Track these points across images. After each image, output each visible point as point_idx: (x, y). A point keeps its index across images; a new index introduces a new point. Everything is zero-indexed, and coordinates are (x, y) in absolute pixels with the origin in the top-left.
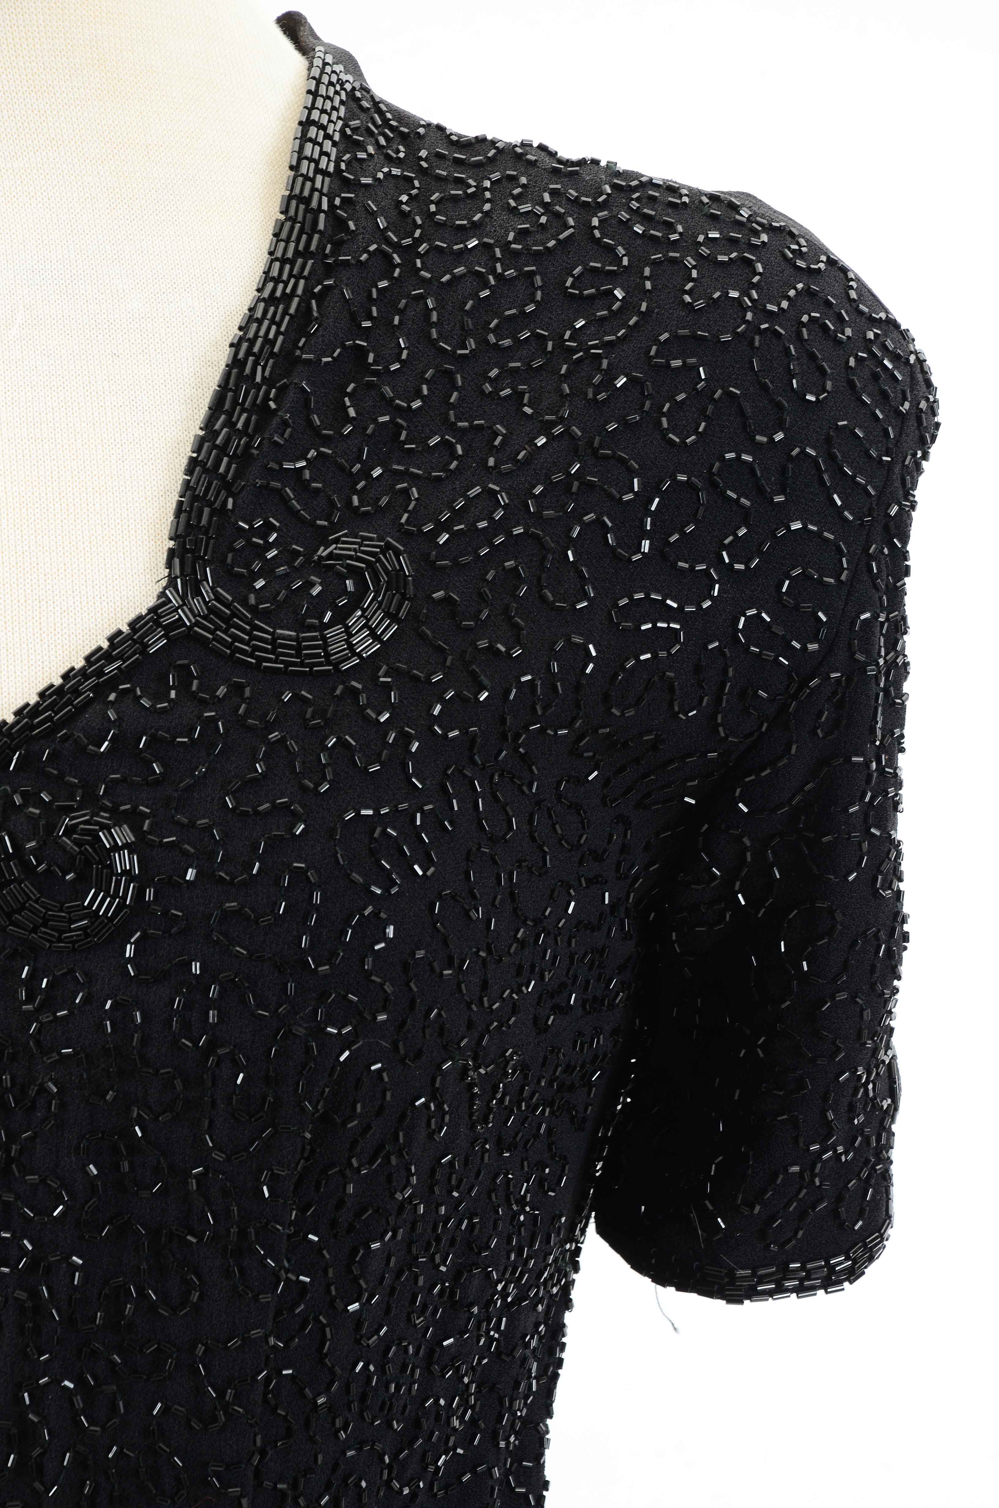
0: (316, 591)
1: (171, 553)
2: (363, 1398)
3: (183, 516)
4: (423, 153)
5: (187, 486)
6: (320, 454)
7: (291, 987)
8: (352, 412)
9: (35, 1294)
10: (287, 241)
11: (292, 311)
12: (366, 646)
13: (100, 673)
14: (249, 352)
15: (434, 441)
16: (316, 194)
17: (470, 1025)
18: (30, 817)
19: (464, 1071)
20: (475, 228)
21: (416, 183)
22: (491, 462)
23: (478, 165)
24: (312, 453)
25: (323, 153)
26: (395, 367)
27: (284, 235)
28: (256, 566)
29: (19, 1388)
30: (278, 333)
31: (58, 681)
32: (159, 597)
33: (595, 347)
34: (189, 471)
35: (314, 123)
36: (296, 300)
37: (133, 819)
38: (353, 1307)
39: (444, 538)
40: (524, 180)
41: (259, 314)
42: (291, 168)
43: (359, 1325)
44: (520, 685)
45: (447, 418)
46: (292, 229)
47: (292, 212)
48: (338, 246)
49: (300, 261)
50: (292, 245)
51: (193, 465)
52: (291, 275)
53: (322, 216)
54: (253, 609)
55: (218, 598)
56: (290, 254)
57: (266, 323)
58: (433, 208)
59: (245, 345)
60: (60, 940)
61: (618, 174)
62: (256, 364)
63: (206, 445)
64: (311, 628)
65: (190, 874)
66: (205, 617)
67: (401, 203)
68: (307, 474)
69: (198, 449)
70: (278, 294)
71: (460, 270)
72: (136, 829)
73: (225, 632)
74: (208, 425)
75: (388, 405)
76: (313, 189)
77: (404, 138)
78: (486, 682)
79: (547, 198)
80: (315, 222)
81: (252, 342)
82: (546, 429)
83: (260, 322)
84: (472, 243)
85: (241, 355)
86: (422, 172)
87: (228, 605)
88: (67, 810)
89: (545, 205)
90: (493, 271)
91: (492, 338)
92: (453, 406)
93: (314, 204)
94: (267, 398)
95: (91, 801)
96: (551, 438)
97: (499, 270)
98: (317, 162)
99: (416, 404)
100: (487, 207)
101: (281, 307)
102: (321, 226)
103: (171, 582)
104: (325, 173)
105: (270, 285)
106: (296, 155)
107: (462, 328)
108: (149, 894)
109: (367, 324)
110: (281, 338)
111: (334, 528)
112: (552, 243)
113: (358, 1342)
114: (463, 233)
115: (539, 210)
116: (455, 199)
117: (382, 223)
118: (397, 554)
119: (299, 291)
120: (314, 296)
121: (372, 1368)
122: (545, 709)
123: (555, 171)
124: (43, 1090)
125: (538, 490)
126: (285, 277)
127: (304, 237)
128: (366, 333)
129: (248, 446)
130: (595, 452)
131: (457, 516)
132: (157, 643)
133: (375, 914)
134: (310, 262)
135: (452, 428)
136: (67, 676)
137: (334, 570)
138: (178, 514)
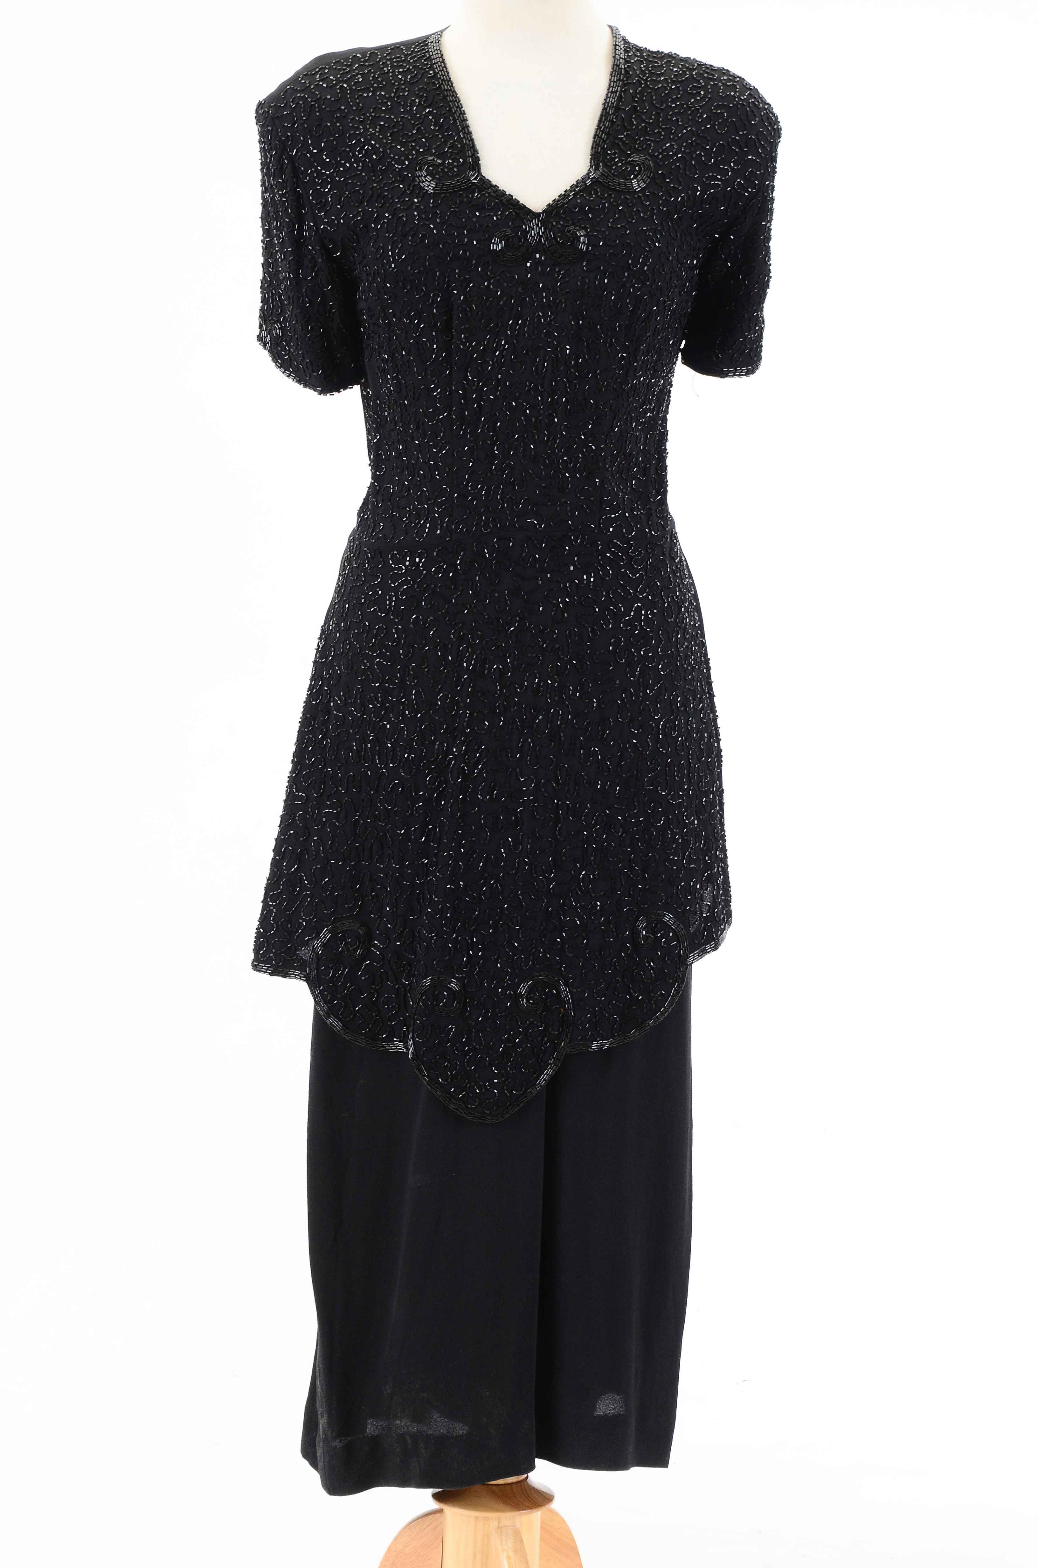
0: (629, 169)
1: (591, 159)
2: (634, 391)
3: (594, 149)
4: (645, 54)
5: (594, 141)
6: (627, 134)
7: (626, 274)
8: (635, 123)
9: (557, 356)
10: (614, 76)
11: (617, 95)
12: (643, 185)
13: (574, 191)
14: (608, 106)
15: (656, 131)
16: (621, 64)
17: (667, 288)
18: (559, 228)
19: (665, 302)
20: (662, 74)
21: (644, 62)
22: (672, 137)
23: (659, 58)
24: (625, 134)
25: (621, 53)
26: (645, 111)
27: (613, 75)
28: (613, 163)
29: (552, 381)
30: (615, 101)
31: (563, 193)
32: (588, 171)
33: (697, 106)
34: (594, 138)
35: (617, 45)
36: (618, 93)
37: (585, 228)
38: (635, 364)
39: (660, 157)
40: (673, 62)
41: (609, 96)
42: (613, 57)
43: (636, 370)
44: (681, 197)
45: (659, 125)
46: (615, 74)
47: (615, 69)
48: (627, 78)
49: (618, 82)
50: (616, 77)
51: (595, 135)
52: (616, 86)
53: (623, 70)
54: (613, 174)
55: (604, 171)
56: (615, 80)
57: (611, 98)
58: (650, 69)
59: (607, 104)
60: (566, 260)
61: (697, 61)
62: (610, 109)
63: (599, 131)
64: (628, 180)
65: (601, 243)
66: (601, 176)
67: (641, 67)
68: (624, 139)
69: (596, 132)
70: (613, 90)
71: (660, 86)
72: (586, 231)
73: (606, 180)
74: (599, 125)
75: (644, 121)
76: (620, 63)
77: (638, 50)
78: (673, 196)
79: (680, 66)
80: (621, 72)
81: (608, 103)
82: (686, 128)
83: (610, 98)
84: (662, 78)
85: (606, 106)
86: (645, 60)
87: (606, 173)
88: (568, 226)
89: (680, 68)
90: (668, 86)
91: (670, 104)
92: (660, 122)
93: (620, 67)
94: (613, 118)
95: (573, 224)
96: (687, 131)
97: (670, 86)
98: (620, 55)
99: (651, 121)
100: (665, 69)
101: (615, 94)
102: (623, 73)
103: (591, 167)
104: (622, 58)
105: (611, 88)
106: (614, 54)
107: (661, 101)
108: (590, 248)
109: (636, 99)
110: (615, 103)
111: (632, 153)
112: (684, 79)
113: (635, 375)
114: (659, 76)
115: (679, 70)
116: (655, 66)
117: (638, 72)
118: (649, 161)
119: (619, 90)
120: (622, 91)
121: (637, 383)
122: (687, 203)
123: (681, 60)
124: (560, 301)
125: (684, 144)
126: (615, 86)
127: (619, 76)
128: (636, 102)
129: (609, 131)
130: (698, 135)
131: (664, 151)
132: (589, 182)
133: (647, 255)
134: (621, 82)
135: (661, 128)
136: (566, 191)
137: (633, 164)
138: (592, 149)
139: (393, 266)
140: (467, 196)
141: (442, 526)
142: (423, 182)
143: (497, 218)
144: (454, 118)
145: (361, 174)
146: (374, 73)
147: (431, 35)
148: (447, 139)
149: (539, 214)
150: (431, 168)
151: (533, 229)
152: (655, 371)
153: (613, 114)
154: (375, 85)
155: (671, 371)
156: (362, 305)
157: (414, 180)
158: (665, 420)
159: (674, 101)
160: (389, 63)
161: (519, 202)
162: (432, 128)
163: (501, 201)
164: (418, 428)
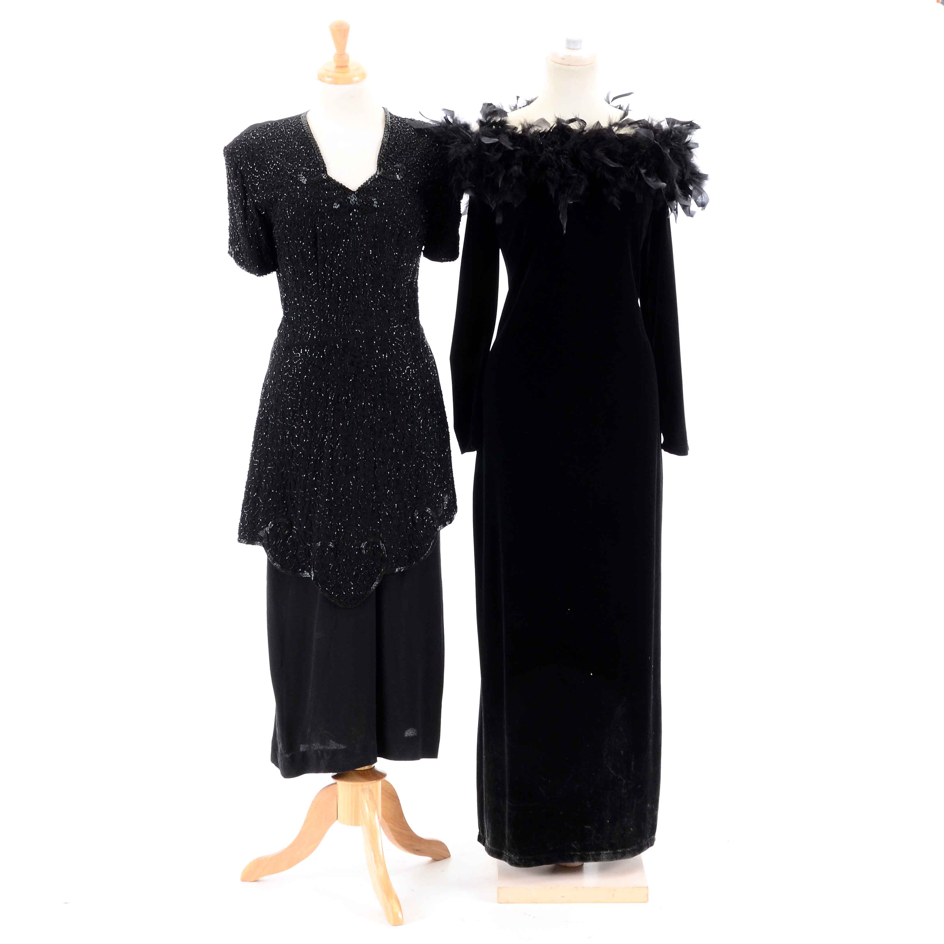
0: (395, 170)
1: (377, 166)
2: (402, 270)
4: (399, 119)
7: (396, 217)
8: (396, 150)
9: (366, 255)
12: (401, 177)
13: (371, 181)
15: (406, 153)
16: (389, 124)
17: (415, 223)
18: (364, 197)
19: (414, 229)
21: (400, 123)
22: (413, 155)
23: (406, 121)
24: (392, 154)
25: (389, 119)
26: (401, 144)
28: (387, 168)
29: (364, 267)
32: (377, 172)
34: (378, 157)
35: (387, 116)
37: (376, 197)
38: (402, 258)
39: (409, 164)
43: (402, 260)
46: (387, 128)
47: (386, 126)
48: (392, 130)
53: (390, 127)
54: (387, 173)
55: (383, 171)
56: (387, 131)
58: (402, 126)
60: (368, 212)
62: (385, 144)
64: (395, 175)
65: (384, 204)
66: (382, 174)
67: (398, 125)
68: (392, 157)
69: (379, 154)
71: (407, 133)
72: (377, 198)
73: (385, 175)
74: (380, 152)
75: (400, 149)
77: (396, 118)
78: (415, 181)
79: (416, 124)
81: (384, 141)
83: (385, 139)
84: (408, 130)
85: (383, 143)
87: (385, 172)
88: (368, 196)
91: (412, 141)
92: (408, 149)
94: (386, 148)
95: (371, 195)
97: (412, 133)
99: (404, 149)
100: (409, 125)
101: (387, 137)
103: (378, 170)
104: (389, 121)
105: (385, 135)
106: (385, 119)
107: (408, 140)
108: (379, 206)
109: (397, 139)
110: (387, 141)
111: (396, 163)
112: (418, 130)
113: (402, 262)
114: (406, 129)
115: (415, 126)
116: (404, 125)
117: (397, 127)
118: (404, 166)
119: (389, 135)
121: (403, 266)
124: (366, 230)
126: (387, 134)
129: (385, 154)
131: (410, 162)
132: (377, 177)
133: (405, 208)
134: (389, 132)
135: (408, 151)
136: (367, 181)
137: (396, 168)
138: (378, 162)
139: (289, 217)
140: (322, 185)
141: (316, 334)
142: (301, 179)
143: (336, 194)
144: (314, 150)
145: (273, 177)
146: (277, 132)
147: (302, 114)
148: (311, 159)
149: (355, 192)
150: (305, 173)
151: (352, 198)
152: (412, 261)
153: (386, 146)
154: (278, 137)
155: (418, 260)
156: (275, 235)
157: (297, 178)
158: (416, 283)
159: (414, 139)
160: (283, 127)
161: (345, 187)
162: (304, 155)
163: (337, 186)
164: (303, 290)
